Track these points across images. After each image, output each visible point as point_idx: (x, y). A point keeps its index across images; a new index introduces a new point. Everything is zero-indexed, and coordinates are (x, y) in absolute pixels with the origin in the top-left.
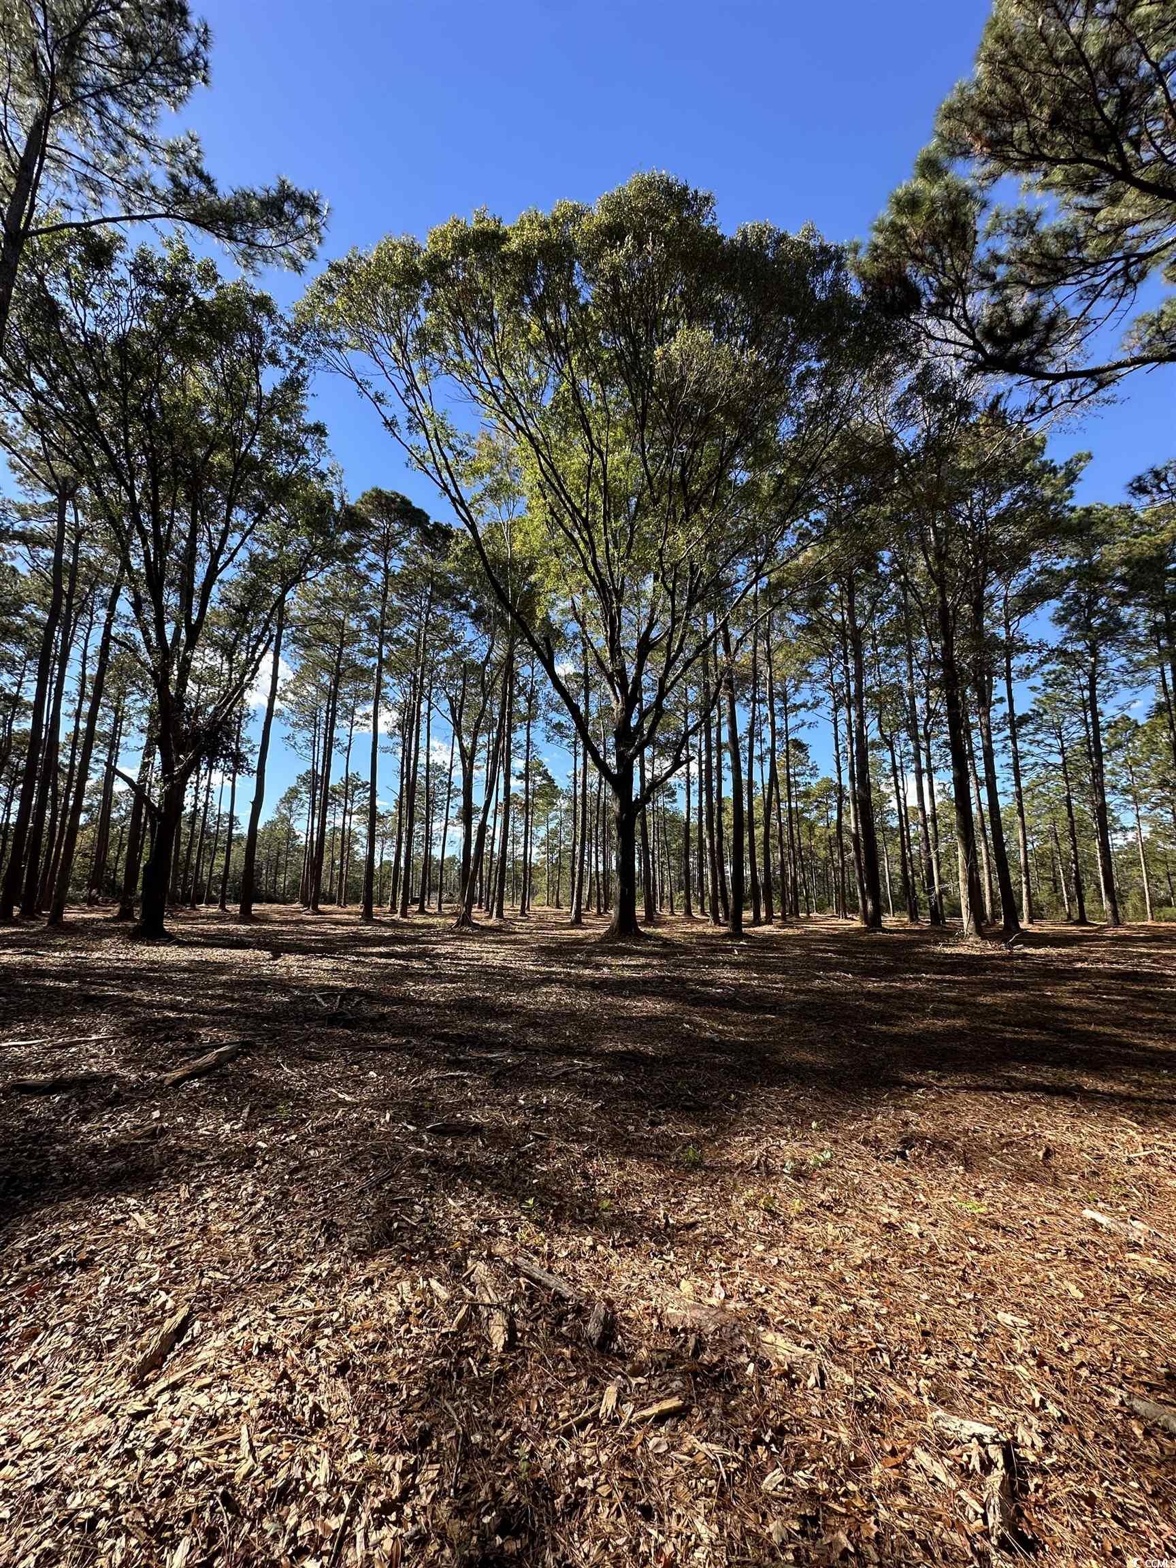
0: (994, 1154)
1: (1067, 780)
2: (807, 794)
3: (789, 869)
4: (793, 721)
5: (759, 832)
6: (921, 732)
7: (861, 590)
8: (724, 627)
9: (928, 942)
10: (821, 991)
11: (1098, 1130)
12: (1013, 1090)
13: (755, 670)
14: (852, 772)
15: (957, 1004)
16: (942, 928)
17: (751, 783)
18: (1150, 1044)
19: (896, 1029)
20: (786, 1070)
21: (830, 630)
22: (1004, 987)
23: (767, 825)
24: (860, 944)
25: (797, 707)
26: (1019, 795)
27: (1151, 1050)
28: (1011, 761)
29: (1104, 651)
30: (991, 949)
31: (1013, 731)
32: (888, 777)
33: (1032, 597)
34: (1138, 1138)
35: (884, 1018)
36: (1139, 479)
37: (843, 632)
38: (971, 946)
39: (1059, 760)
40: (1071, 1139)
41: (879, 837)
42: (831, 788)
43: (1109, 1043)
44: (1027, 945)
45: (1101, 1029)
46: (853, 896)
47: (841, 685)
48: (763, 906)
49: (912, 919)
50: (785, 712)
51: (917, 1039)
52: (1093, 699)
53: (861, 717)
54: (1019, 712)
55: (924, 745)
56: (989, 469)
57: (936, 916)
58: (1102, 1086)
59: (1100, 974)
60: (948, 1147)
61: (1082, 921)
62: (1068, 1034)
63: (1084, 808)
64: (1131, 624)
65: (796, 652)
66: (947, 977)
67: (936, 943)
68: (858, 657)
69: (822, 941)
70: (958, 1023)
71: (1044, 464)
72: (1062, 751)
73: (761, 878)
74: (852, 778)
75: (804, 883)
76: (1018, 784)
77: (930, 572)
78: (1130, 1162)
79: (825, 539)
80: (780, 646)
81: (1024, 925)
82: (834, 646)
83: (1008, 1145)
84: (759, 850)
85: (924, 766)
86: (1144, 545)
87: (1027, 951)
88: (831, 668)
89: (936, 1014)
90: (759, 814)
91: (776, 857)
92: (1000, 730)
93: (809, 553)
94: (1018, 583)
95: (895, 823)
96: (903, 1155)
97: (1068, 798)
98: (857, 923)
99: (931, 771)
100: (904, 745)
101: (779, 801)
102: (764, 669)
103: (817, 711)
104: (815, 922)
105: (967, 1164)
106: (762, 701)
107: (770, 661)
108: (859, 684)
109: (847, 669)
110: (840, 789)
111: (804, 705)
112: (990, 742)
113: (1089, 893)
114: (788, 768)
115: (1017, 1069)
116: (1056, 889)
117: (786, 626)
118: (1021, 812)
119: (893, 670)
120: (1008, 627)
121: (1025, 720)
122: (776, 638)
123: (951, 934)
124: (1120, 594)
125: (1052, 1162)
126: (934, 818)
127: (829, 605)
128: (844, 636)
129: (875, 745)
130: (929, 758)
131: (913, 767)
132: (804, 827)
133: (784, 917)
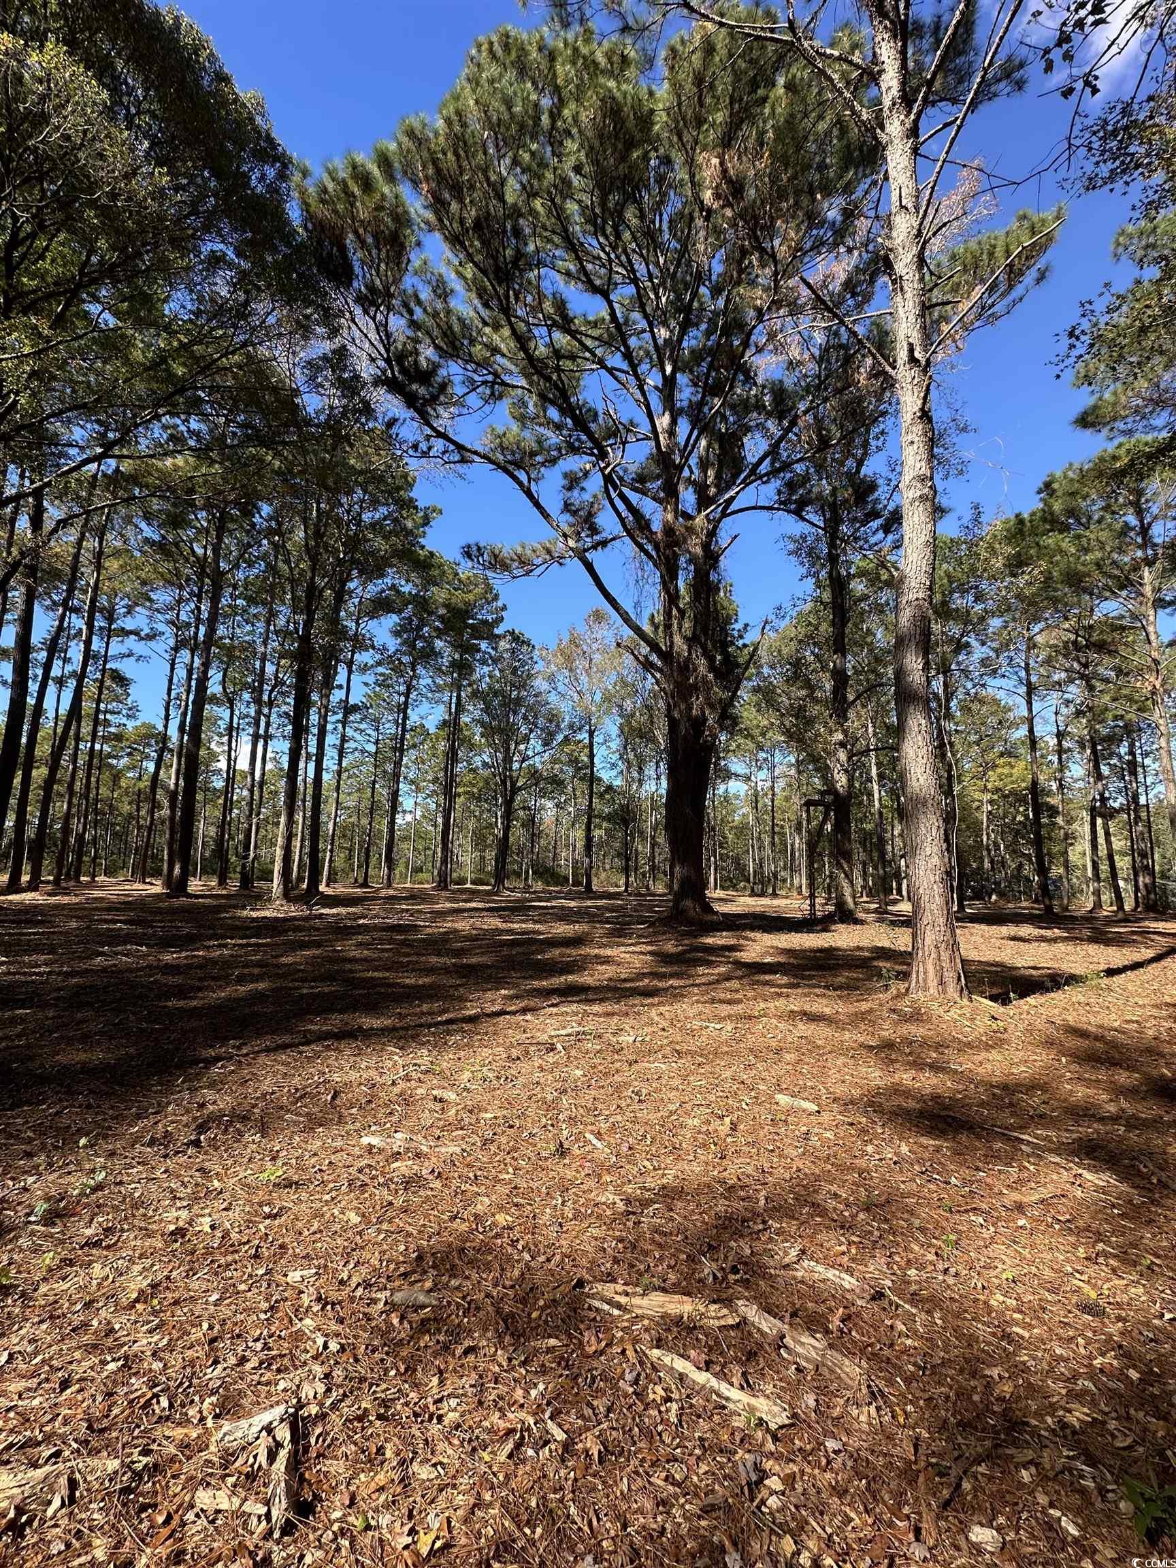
0: (288, 1111)
1: (376, 766)
2: (119, 737)
3: (75, 823)
4: (116, 647)
5: (39, 773)
6: (265, 698)
7: (231, 532)
8: (38, 494)
9: (236, 907)
10: (104, 970)
11: (372, 1063)
12: (308, 1043)
13: (75, 567)
14: (182, 724)
15: (261, 966)
16: (250, 892)
17: (38, 710)
18: (408, 981)
19: (195, 1003)
20: (44, 1080)
21: (187, 560)
22: (303, 946)
23: (54, 766)
24: (160, 911)
25: (125, 633)
26: (339, 773)
27: (408, 986)
28: (338, 742)
29: (420, 670)
30: (294, 910)
31: (345, 716)
32: (221, 735)
33: (381, 606)
34: (400, 1061)
35: (182, 992)
36: (469, 546)
37: (203, 568)
38: (278, 908)
39: (372, 748)
40: (353, 1076)
41: (199, 797)
42: (152, 736)
43: (382, 985)
44: (324, 906)
45: (376, 974)
46: (156, 858)
47: (188, 625)
48: (26, 867)
49: (220, 884)
50: (109, 634)
51: (219, 1009)
52: (406, 703)
53: (206, 665)
54: (352, 701)
55: (266, 711)
56: (374, 478)
57: (246, 880)
58: (377, 1023)
59: (375, 928)
60: (245, 1119)
61: (365, 885)
62: (353, 983)
63: (383, 792)
64: (439, 654)
65: (137, 568)
66: (252, 941)
67: (244, 908)
68: (215, 600)
69: (108, 909)
70: (261, 986)
71: (411, 500)
72: (377, 742)
73: (30, 832)
74: (182, 729)
75: (95, 841)
76: (340, 764)
77: (307, 545)
78: (394, 1083)
79: (202, 453)
80: (117, 553)
81: (322, 888)
82: (188, 579)
83: (302, 1097)
84: (35, 794)
85: (262, 732)
86: (459, 598)
87: (324, 911)
88: (179, 602)
89: (241, 980)
90: (43, 749)
91: (60, 807)
92: (335, 713)
93: (180, 461)
94: (373, 589)
95: (219, 784)
96: (196, 1143)
97: (374, 782)
98: (157, 887)
99: (267, 737)
100: (245, 706)
101: (78, 739)
102: (88, 574)
103: (152, 644)
104: (102, 887)
105: (264, 1130)
106: (77, 610)
107: (99, 567)
108: (211, 630)
109: (198, 608)
110: (164, 738)
111: (136, 633)
112: (326, 721)
113: (373, 861)
114: (99, 701)
115: (312, 1022)
116: (350, 857)
117: (130, 532)
118: (338, 788)
119: (248, 628)
120: (358, 624)
121: (355, 709)
122: (113, 540)
123: (259, 897)
124: (437, 629)
125: (338, 1102)
126: (262, 783)
127: (191, 533)
128: (201, 575)
129: (214, 700)
130: (268, 724)
131: (251, 731)
132: (106, 776)
133: (57, 882)
